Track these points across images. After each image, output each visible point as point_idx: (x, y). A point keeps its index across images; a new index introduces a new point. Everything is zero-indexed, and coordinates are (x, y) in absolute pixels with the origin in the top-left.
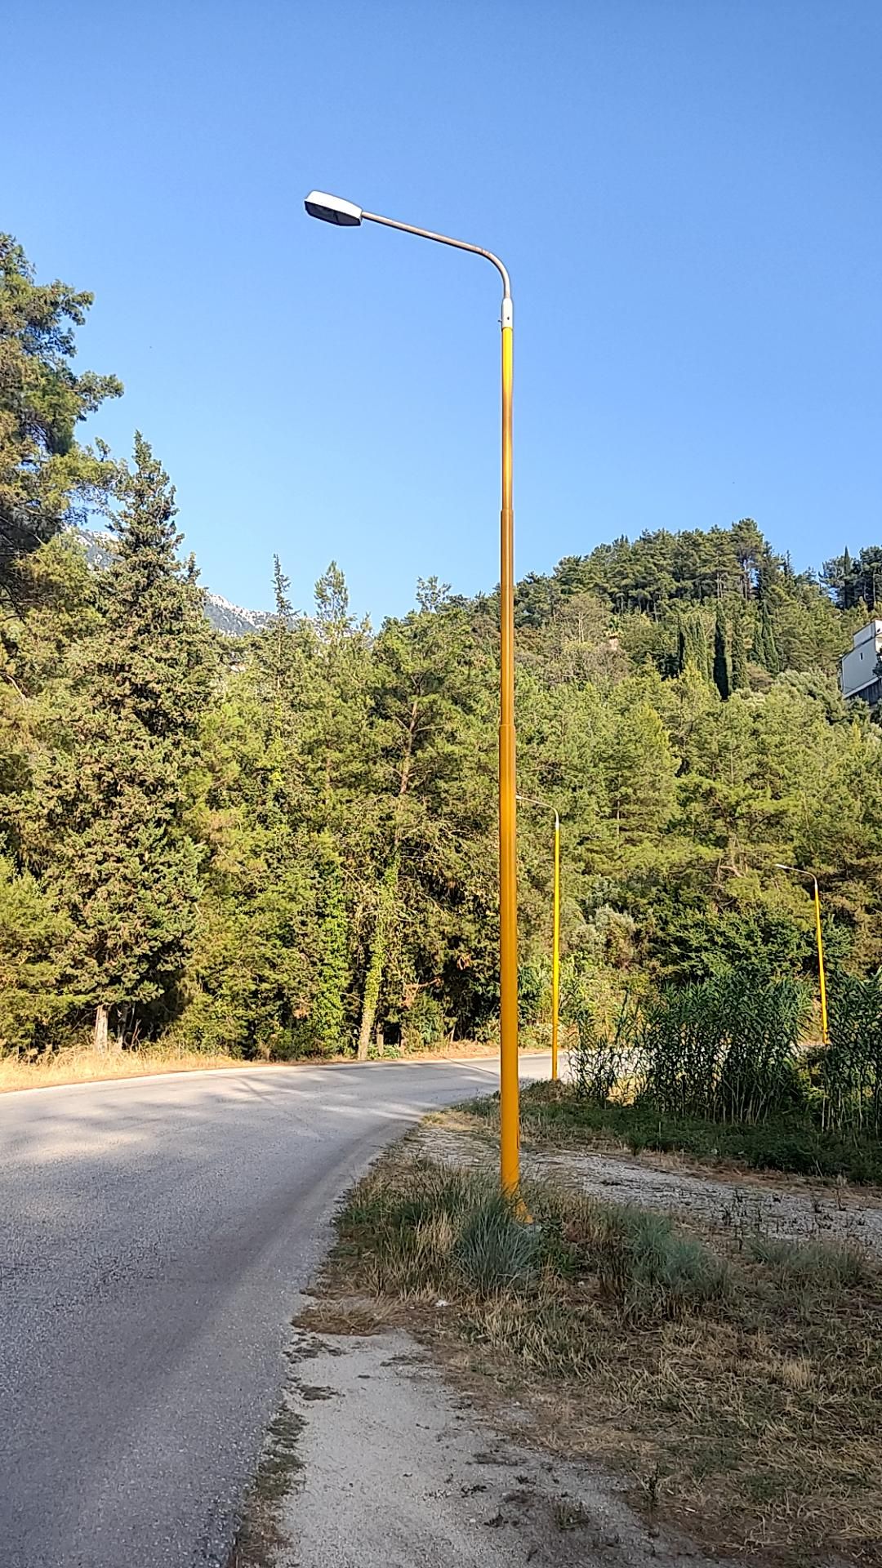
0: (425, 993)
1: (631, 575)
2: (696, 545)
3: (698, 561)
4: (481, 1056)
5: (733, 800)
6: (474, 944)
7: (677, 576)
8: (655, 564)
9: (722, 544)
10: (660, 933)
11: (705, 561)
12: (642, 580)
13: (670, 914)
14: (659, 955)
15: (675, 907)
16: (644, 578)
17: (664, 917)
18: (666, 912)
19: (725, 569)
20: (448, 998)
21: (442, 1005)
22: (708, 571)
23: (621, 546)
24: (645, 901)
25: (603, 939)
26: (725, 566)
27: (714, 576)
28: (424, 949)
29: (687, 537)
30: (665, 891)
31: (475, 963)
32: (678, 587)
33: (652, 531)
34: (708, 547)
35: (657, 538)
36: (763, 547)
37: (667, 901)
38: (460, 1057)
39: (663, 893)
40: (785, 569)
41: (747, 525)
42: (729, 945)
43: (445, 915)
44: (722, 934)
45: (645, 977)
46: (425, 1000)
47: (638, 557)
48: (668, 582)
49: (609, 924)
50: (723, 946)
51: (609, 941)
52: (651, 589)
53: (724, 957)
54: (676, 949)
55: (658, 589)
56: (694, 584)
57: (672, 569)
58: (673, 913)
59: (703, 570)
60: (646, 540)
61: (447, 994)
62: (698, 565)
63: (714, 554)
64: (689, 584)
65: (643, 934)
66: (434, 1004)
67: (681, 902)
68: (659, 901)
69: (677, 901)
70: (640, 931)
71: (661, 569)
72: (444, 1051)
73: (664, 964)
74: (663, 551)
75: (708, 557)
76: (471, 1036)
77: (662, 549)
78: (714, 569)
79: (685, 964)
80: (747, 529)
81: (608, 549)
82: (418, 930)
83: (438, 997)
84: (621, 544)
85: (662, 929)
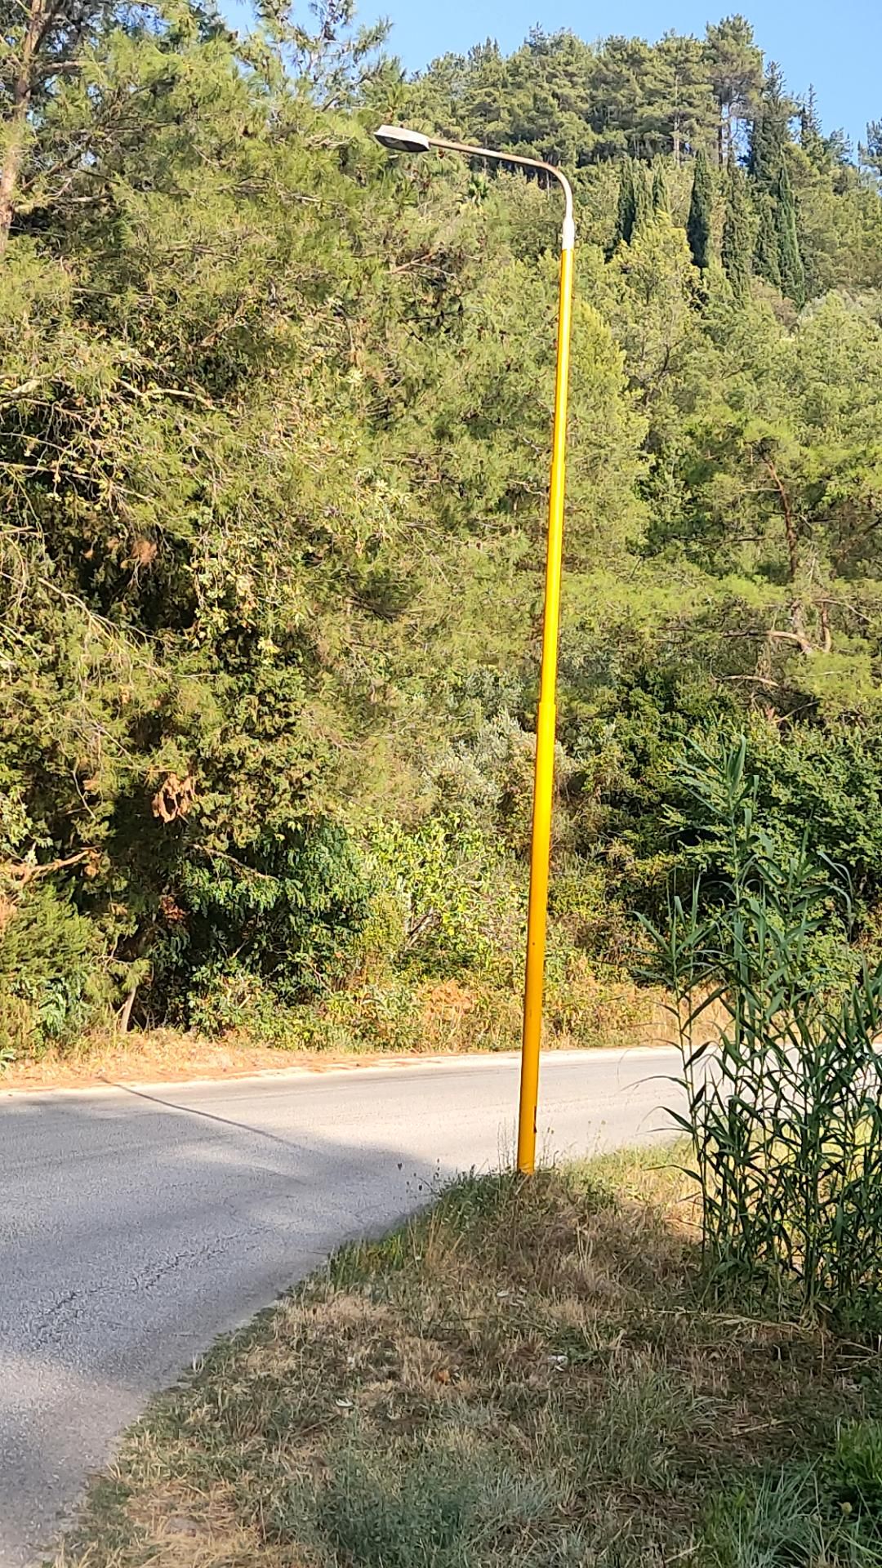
0: (51, 890)
1: (504, 114)
2: (635, 60)
3: (639, 91)
4: (214, 1074)
5: (813, 470)
6: (210, 741)
7: (597, 120)
8: (555, 95)
9: (687, 60)
10: (629, 783)
11: (653, 93)
12: (526, 125)
13: (655, 737)
14: (627, 832)
15: (665, 723)
16: (531, 120)
17: (640, 743)
18: (642, 733)
19: (690, 110)
20: (120, 909)
21: (103, 929)
22: (658, 113)
23: (487, 58)
24: (593, 709)
25: (493, 791)
26: (690, 104)
27: (666, 126)
28: (52, 752)
29: (616, 46)
30: (645, 686)
31: (209, 802)
32: (598, 143)
33: (550, 34)
34: (661, 68)
35: (557, 44)
36: (764, 77)
37: (648, 709)
38: (149, 1079)
39: (639, 690)
40: (803, 124)
41: (735, 30)
42: (807, 808)
43: (122, 650)
44: (787, 779)
45: (596, 882)
46: (53, 915)
47: (519, 79)
48: (576, 131)
49: (510, 757)
50: (791, 809)
51: (508, 798)
52: (544, 144)
53: (790, 835)
54: (675, 817)
55: (561, 144)
56: (628, 139)
57: (586, 106)
58: (662, 738)
59: (648, 111)
60: (538, 49)
61: (120, 897)
62: (638, 100)
63: (670, 79)
64: (618, 137)
65: (589, 785)
66: (80, 927)
67: (680, 711)
68: (628, 707)
69: (670, 707)
70: (583, 776)
71: (564, 103)
72: (103, 1060)
73: (642, 852)
74: (570, 69)
75: (660, 86)
76: (182, 1019)
77: (568, 64)
78: (669, 110)
79: (698, 849)
80: (735, 38)
81: (460, 63)
82: (34, 691)
83: (89, 904)
84: (485, 55)
85: (635, 774)
